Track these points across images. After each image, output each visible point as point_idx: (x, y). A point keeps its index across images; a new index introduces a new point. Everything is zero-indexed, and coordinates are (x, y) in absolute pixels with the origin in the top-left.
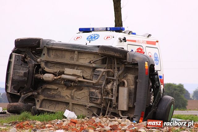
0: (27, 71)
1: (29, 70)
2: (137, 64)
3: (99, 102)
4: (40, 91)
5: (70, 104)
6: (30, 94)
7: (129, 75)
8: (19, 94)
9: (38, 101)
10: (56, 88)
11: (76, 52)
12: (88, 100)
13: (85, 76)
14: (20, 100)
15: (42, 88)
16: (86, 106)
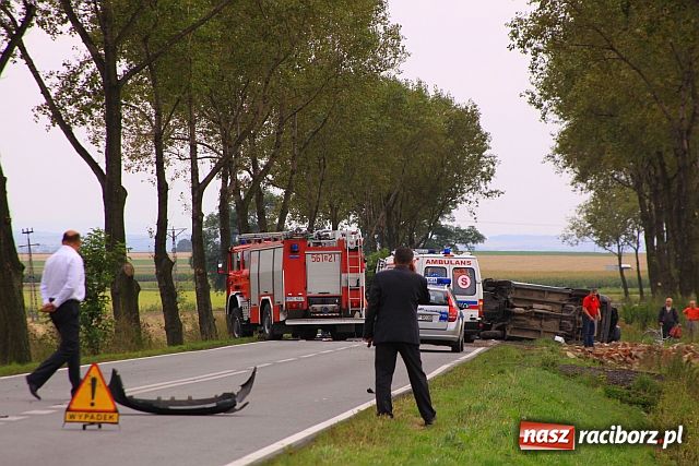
1: (500, 305)
2: (606, 302)
4: (510, 321)
6: (501, 324)
9: (508, 329)
10: (526, 319)
11: (546, 293)
13: (554, 310)
14: (492, 328)
15: (512, 318)
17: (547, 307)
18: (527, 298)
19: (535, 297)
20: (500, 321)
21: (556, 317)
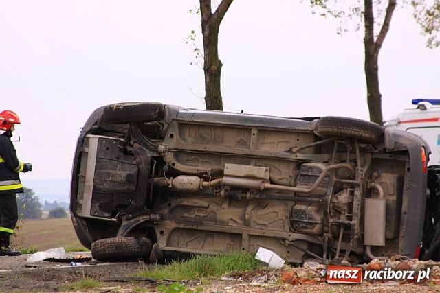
0: (134, 171)
1: (139, 170)
2: (406, 153)
3: (316, 229)
4: (166, 211)
5: (245, 237)
6: (142, 219)
7: (384, 175)
8: (114, 219)
9: (162, 232)
10: (206, 204)
11: (254, 131)
12: (287, 227)
13: (276, 178)
14: (120, 232)
15: (170, 205)
16: (284, 240)
17: (260, 171)
18: (211, 148)
19: (229, 144)
20: (138, 211)
21: (283, 197)
